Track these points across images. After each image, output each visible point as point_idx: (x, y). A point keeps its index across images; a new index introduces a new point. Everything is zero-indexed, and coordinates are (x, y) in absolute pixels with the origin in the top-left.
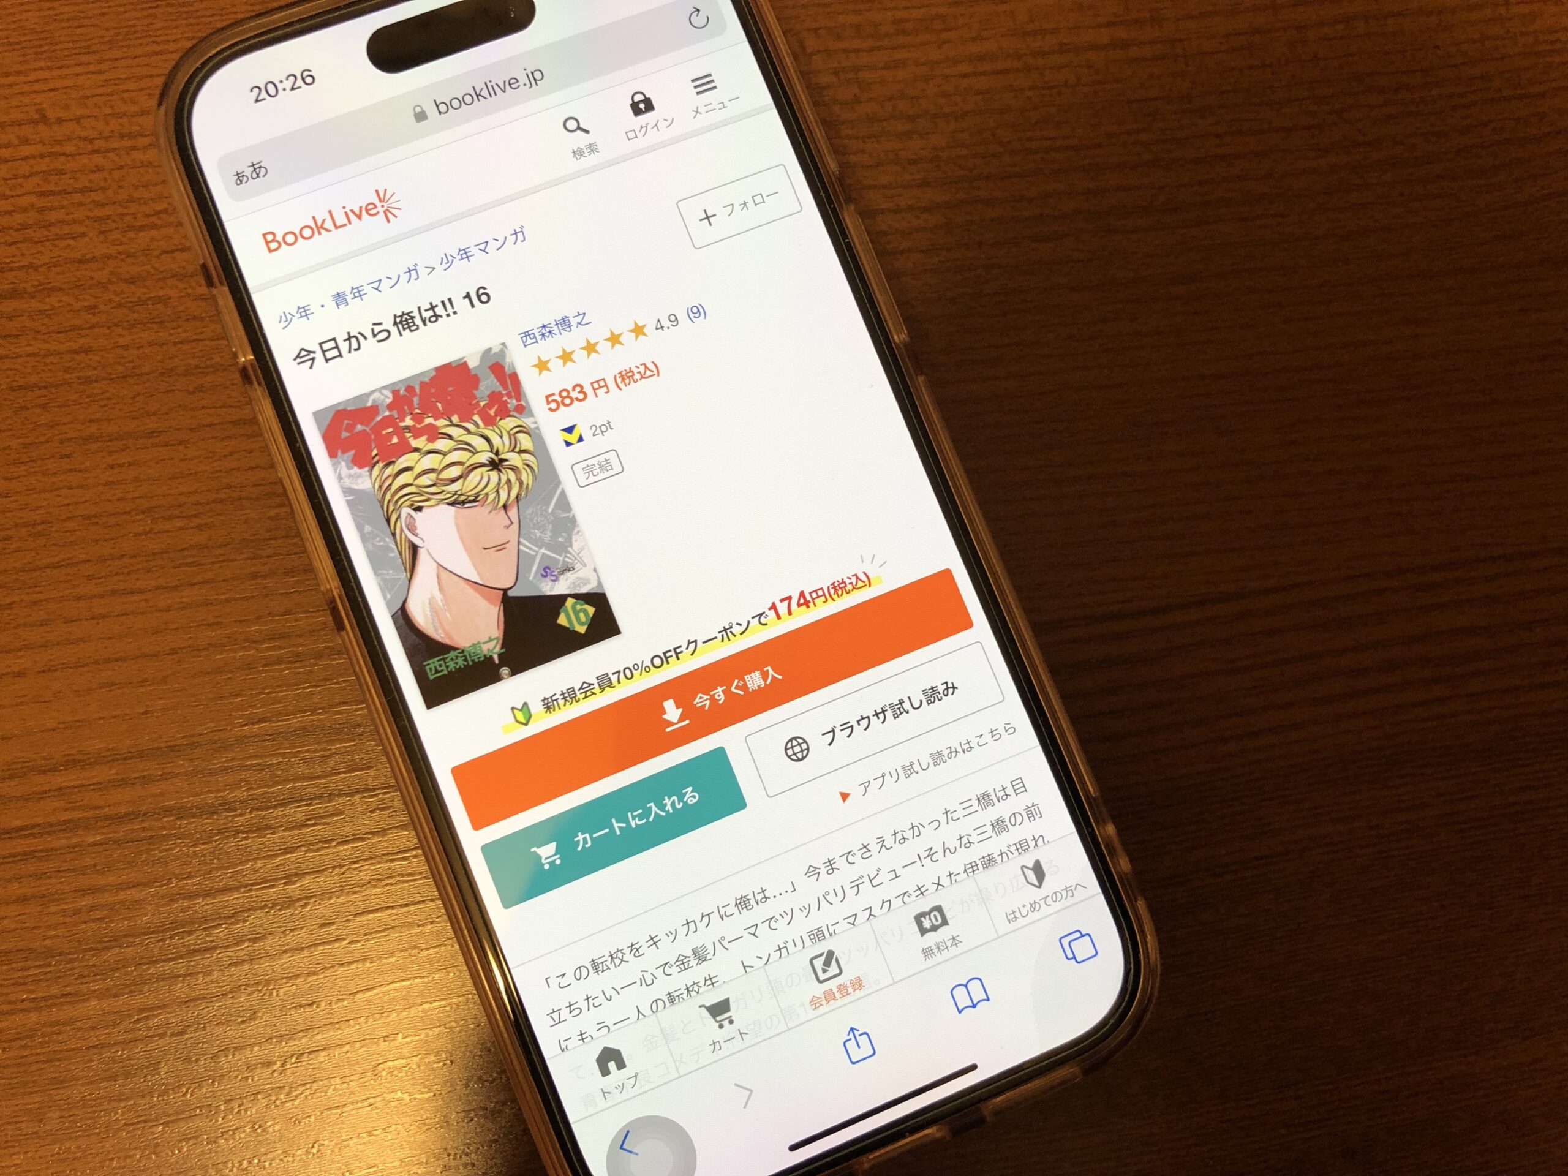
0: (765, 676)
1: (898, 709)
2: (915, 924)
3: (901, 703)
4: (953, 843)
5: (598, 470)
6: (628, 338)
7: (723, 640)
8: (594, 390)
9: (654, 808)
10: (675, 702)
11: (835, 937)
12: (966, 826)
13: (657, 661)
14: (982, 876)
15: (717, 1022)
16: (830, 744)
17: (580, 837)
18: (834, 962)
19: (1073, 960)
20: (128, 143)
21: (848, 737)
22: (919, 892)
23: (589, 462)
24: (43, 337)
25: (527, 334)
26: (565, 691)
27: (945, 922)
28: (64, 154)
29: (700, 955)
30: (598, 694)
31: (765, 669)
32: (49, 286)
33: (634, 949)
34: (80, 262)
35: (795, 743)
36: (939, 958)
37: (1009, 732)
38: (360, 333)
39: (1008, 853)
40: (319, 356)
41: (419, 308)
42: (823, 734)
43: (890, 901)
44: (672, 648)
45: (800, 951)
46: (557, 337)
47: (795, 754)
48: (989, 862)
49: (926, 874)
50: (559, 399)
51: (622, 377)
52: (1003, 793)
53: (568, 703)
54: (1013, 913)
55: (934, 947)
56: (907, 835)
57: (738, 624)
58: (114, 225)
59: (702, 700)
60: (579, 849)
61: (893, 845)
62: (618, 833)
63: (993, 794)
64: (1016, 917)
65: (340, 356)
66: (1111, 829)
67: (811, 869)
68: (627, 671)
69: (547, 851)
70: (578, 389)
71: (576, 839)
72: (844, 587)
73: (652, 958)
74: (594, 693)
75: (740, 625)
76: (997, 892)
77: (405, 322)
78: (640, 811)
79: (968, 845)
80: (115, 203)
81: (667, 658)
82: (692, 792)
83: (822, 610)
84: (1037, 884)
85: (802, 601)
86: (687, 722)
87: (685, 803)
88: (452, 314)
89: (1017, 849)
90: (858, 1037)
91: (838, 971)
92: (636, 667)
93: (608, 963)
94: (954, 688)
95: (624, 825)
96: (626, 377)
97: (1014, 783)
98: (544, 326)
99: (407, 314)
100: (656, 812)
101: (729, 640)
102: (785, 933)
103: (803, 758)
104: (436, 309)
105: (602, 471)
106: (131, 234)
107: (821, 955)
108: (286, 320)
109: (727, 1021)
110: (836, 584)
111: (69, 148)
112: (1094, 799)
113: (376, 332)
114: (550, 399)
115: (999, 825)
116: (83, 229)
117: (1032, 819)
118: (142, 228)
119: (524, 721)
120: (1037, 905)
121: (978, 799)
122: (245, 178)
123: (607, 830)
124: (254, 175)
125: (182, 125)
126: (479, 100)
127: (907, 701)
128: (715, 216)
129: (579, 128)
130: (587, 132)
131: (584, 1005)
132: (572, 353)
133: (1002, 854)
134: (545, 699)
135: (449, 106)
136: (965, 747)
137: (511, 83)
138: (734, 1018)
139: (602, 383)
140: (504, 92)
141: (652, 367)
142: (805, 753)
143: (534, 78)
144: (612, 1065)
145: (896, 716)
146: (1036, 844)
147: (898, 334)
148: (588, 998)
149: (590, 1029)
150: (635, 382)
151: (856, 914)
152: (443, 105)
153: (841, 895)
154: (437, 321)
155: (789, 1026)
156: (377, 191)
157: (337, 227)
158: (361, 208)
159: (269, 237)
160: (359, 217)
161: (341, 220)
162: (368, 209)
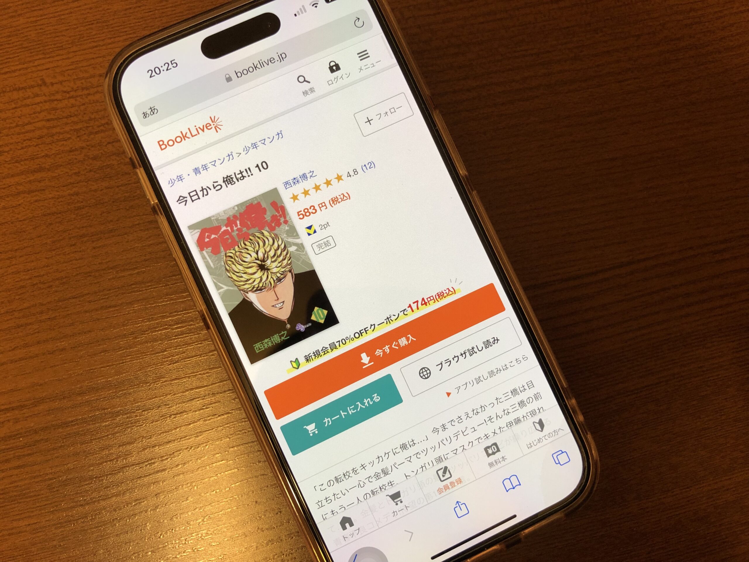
0: (408, 339)
1: (472, 352)
2: (484, 452)
3: (473, 349)
4: (500, 413)
5: (324, 246)
6: (334, 182)
7: (387, 323)
8: (320, 208)
9: (360, 405)
10: (367, 354)
11: (447, 460)
12: (506, 405)
13: (357, 335)
14: (515, 427)
15: (395, 502)
16: (440, 370)
17: (326, 420)
18: (447, 472)
19: (559, 464)
20: (86, 92)
21: (449, 366)
22: (486, 437)
23: (320, 242)
24: (56, 189)
25: (286, 183)
26: (315, 352)
27: (498, 450)
28: (56, 100)
29: (385, 472)
30: (330, 352)
31: (408, 336)
32: (56, 165)
33: (355, 471)
34: (70, 151)
35: (424, 370)
36: (496, 467)
37: (525, 359)
38: (207, 187)
39: (527, 416)
40: (189, 199)
41: (235, 173)
42: (437, 366)
43: (472, 442)
44: (363, 329)
45: (432, 467)
46: (301, 184)
47: (424, 376)
48: (518, 421)
49: (489, 429)
50: (304, 213)
51: (333, 201)
52: (523, 388)
53: (316, 357)
54: (530, 444)
55: (494, 462)
56: (479, 410)
57: (393, 315)
58: (84, 132)
59: (379, 352)
60: (326, 425)
61: (472, 415)
62: (344, 417)
63: (518, 389)
64: (531, 446)
65: (199, 198)
66: (574, 401)
67: (435, 429)
68: (343, 341)
69: (311, 428)
70: (312, 208)
71: (324, 421)
72: (443, 295)
73: (363, 475)
74: (328, 352)
75: (395, 315)
76: (522, 434)
77: (228, 180)
78: (353, 406)
79: (508, 414)
80: (83, 122)
81: (361, 333)
82: (377, 396)
83: (433, 307)
84: (541, 430)
85: (423, 303)
86: (373, 363)
87: (374, 402)
88: (250, 175)
89: (531, 414)
90: (460, 505)
91: (449, 476)
92: (347, 338)
93: (343, 478)
94: (498, 340)
95: (346, 413)
96: (334, 201)
97: (528, 383)
98: (294, 179)
99: (229, 176)
100: (360, 407)
101: (390, 323)
102: (424, 459)
103: (428, 377)
104: (243, 173)
105: (326, 246)
106: (92, 136)
107: (442, 469)
108: (172, 182)
109: (399, 502)
110: (439, 294)
111: (58, 97)
112: (565, 387)
113: (215, 186)
114: (300, 213)
115: (522, 404)
116: (69, 136)
117: (537, 400)
118: (96, 133)
119: (296, 367)
120: (541, 440)
121: (512, 392)
122: (148, 115)
123: (338, 416)
124: (152, 113)
125: (116, 91)
126: (256, 70)
127: (475, 347)
128: (372, 120)
129: (305, 81)
130: (309, 82)
131: (332, 498)
132: (308, 191)
133: (524, 417)
134: (306, 356)
135: (242, 73)
136: (504, 368)
137: (271, 60)
138: (402, 500)
139: (323, 204)
140: (268, 65)
141: (347, 195)
142: (429, 375)
143: (282, 57)
144: (347, 525)
145: (471, 355)
146: (540, 411)
147: (462, 172)
148: (334, 495)
149: (336, 509)
150: (339, 203)
151: (457, 449)
152: (239, 73)
153: (449, 440)
154: (243, 179)
155: (429, 502)
156: (211, 117)
157: (192, 136)
158: (203, 126)
159: (161, 143)
160: (203, 130)
161: (194, 132)
162: (207, 126)
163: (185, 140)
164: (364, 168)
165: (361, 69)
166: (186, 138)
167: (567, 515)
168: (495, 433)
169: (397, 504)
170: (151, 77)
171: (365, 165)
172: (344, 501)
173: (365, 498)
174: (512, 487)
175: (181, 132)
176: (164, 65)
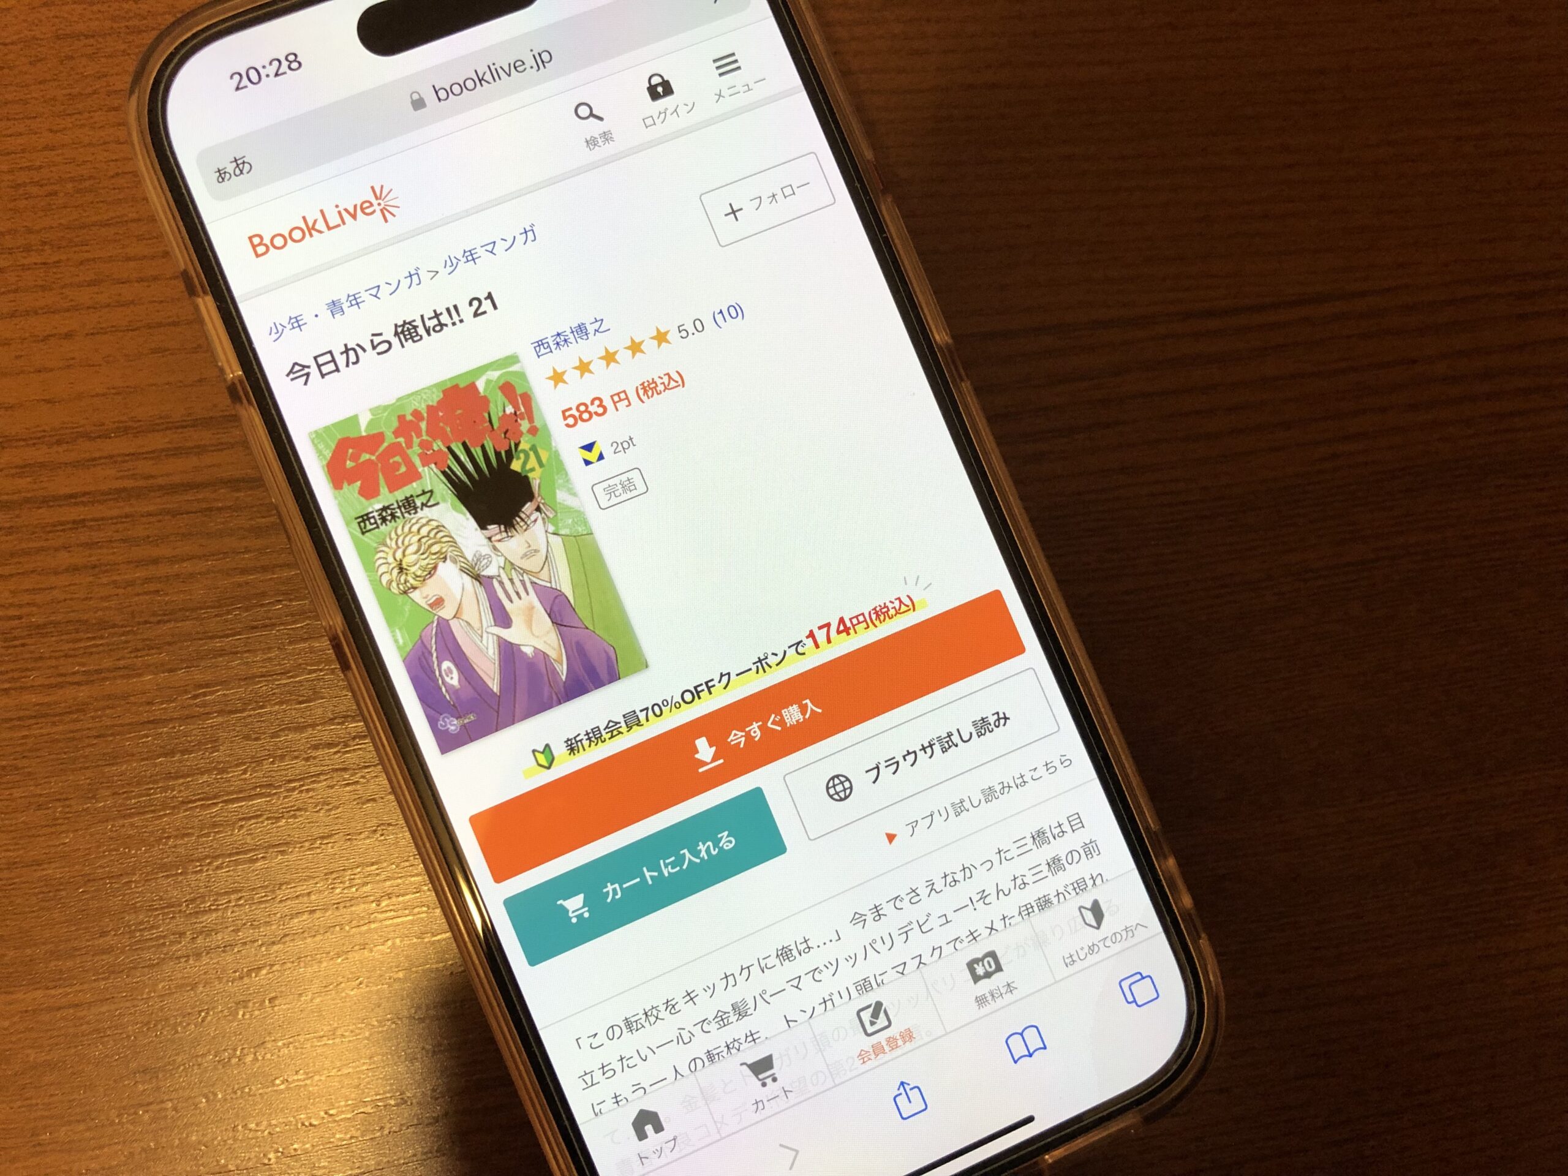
0: (803, 709)
1: (947, 743)
2: (967, 971)
3: (949, 736)
4: (1005, 885)
5: (621, 491)
6: (649, 346)
7: (757, 672)
8: (615, 403)
9: (688, 855)
10: (708, 741)
11: (883, 988)
12: (1020, 866)
13: (688, 697)
14: (1037, 917)
15: (760, 1080)
16: (874, 782)
17: (610, 888)
18: (882, 1015)
19: (1134, 1004)
21: (894, 773)
22: (971, 937)
23: (611, 482)
25: (540, 343)
26: (589, 731)
27: (999, 969)
29: (740, 1011)
30: (625, 733)
31: (804, 702)
33: (671, 1006)
35: (836, 781)
36: (993, 1006)
37: (1065, 764)
38: (358, 345)
39: (1066, 894)
40: (314, 370)
41: (422, 317)
42: (867, 772)
43: (941, 947)
44: (703, 682)
45: (846, 1003)
46: (573, 346)
47: (837, 793)
48: (1044, 903)
49: (978, 919)
50: (577, 414)
51: (644, 388)
52: (1059, 830)
53: (593, 744)
54: (1071, 956)
55: (988, 995)
56: (959, 876)
57: (773, 654)
59: (737, 737)
60: (609, 900)
61: (943, 888)
62: (650, 882)
63: (1048, 830)
64: (1073, 961)
65: (337, 370)
66: (1171, 862)
67: (857, 916)
68: (656, 709)
70: (597, 402)
71: (605, 890)
72: (887, 612)
73: (689, 1015)
74: (620, 733)
75: (776, 655)
76: (1054, 934)
77: (407, 332)
78: (673, 859)
79: (1022, 886)
81: (698, 693)
82: (728, 836)
83: (864, 638)
84: (1095, 924)
85: (842, 628)
86: (721, 761)
87: (721, 849)
88: (458, 322)
89: (1075, 889)
90: (908, 1090)
91: (887, 1023)
92: (665, 703)
93: (642, 1021)
94: (1006, 718)
95: (656, 874)
96: (648, 389)
97: (1070, 819)
98: (558, 335)
99: (409, 323)
100: (689, 859)
101: (765, 671)
102: (830, 984)
103: (846, 797)
104: (441, 317)
105: (625, 491)
107: (869, 1006)
108: (277, 331)
109: (771, 1079)
110: (878, 609)
112: (1155, 832)
113: (375, 344)
114: (567, 414)
115: (1055, 864)
117: (1090, 856)
119: (546, 764)
120: (1096, 949)
121: (1033, 837)
122: (227, 175)
123: (638, 880)
124: (237, 172)
125: (157, 115)
126: (481, 85)
127: (956, 734)
128: (741, 209)
129: (592, 115)
130: (601, 119)
131: (617, 1066)
132: (589, 363)
133: (1058, 894)
134: (568, 740)
135: (449, 92)
136: (1019, 781)
137: (517, 66)
138: (776, 1076)
139: (623, 396)
140: (509, 75)
141: (676, 377)
142: (848, 792)
143: (541, 60)
144: (649, 1129)
145: (944, 750)
146: (1094, 883)
147: (940, 336)
148: (622, 1059)
149: (625, 1091)
150: (658, 394)
151: (905, 963)
152: (443, 91)
153: (888, 943)
154: (441, 330)
155: (837, 1082)
156: (372, 188)
157: (329, 228)
158: (355, 206)
159: (256, 241)
160: (354, 216)
161: (334, 220)
162: (364, 208)
163: (311, 235)
164: (719, 318)
165: (720, 95)
166: (313, 232)
167: (1148, 1120)
168: (992, 929)
169: (764, 1085)
170: (238, 89)
171: (721, 312)
172: (644, 1074)
173: (693, 1069)
174: (1027, 1053)
175: (304, 218)
176: (271, 63)
